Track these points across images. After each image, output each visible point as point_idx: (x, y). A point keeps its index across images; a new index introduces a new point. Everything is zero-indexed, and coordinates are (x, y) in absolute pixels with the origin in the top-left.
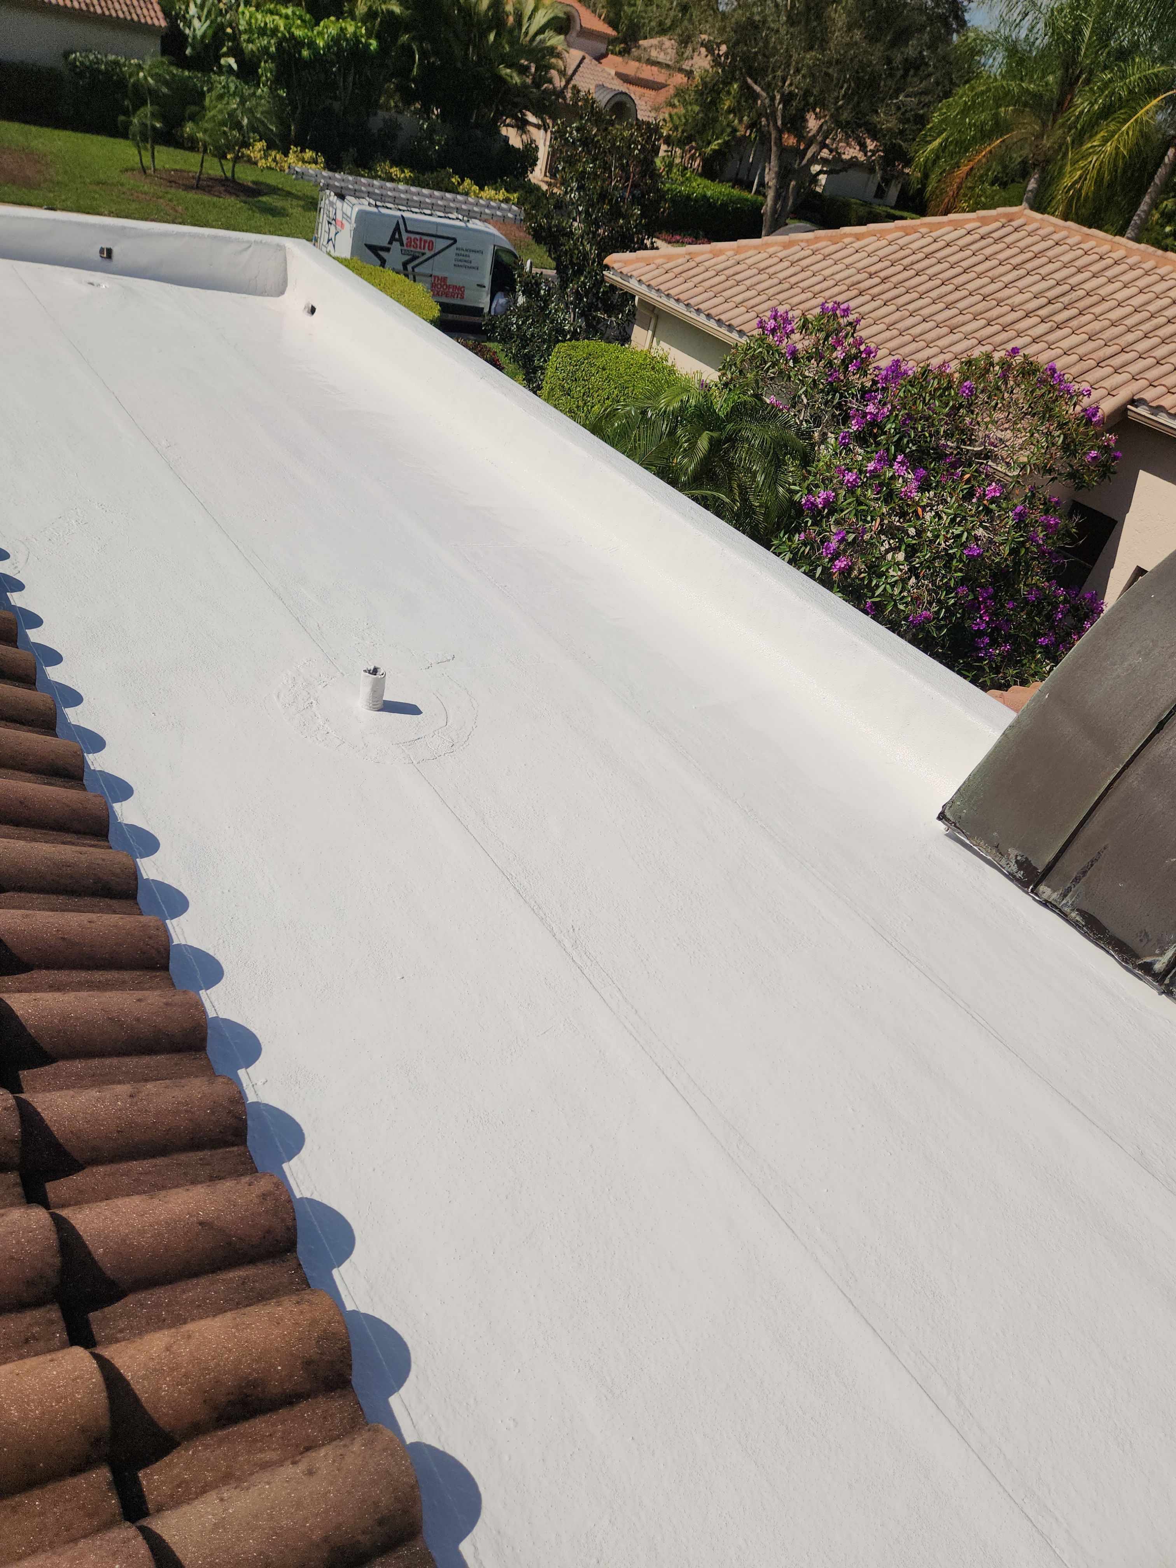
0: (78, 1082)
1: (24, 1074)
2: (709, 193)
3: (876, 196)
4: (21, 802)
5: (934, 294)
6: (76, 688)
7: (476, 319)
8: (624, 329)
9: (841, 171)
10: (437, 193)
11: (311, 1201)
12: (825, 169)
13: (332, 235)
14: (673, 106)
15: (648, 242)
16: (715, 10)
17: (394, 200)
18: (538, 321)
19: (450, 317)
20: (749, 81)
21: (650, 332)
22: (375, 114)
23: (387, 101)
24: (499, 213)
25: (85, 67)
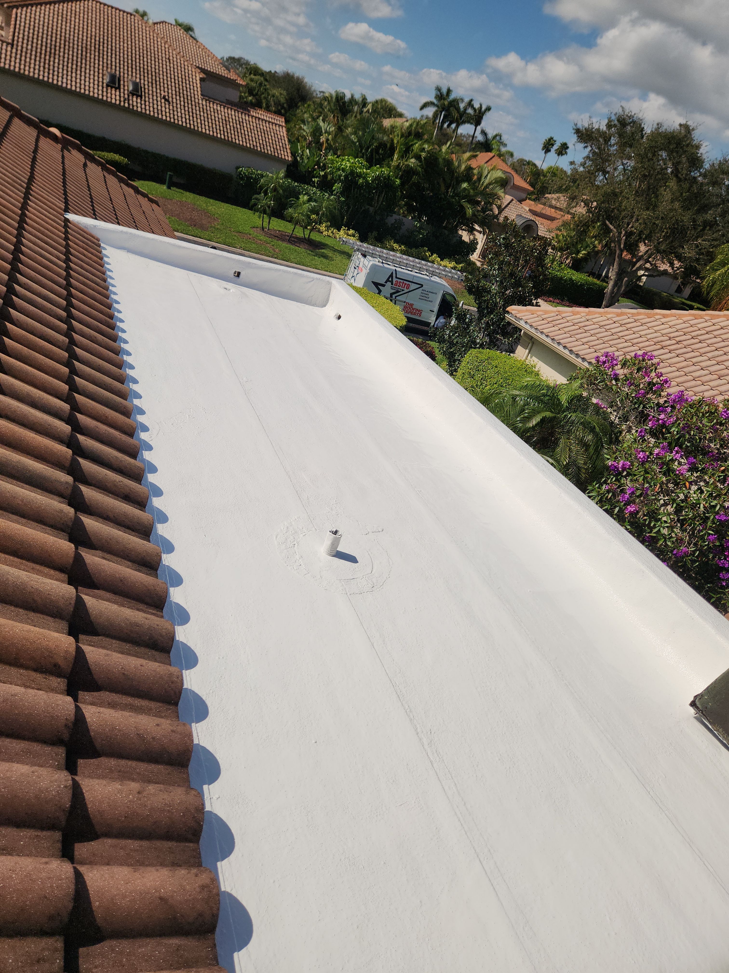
0: (108, 775)
2: (574, 278)
3: (676, 291)
4: (121, 581)
5: (710, 355)
6: (166, 513)
7: (426, 328)
8: (512, 346)
9: (656, 276)
10: (417, 260)
11: (230, 895)
12: (646, 273)
13: (355, 274)
14: (560, 230)
15: (534, 302)
16: (593, 184)
17: (393, 261)
18: (462, 336)
19: (411, 325)
20: (607, 222)
21: (527, 351)
22: (391, 216)
23: (399, 210)
24: (449, 275)
25: (245, 175)
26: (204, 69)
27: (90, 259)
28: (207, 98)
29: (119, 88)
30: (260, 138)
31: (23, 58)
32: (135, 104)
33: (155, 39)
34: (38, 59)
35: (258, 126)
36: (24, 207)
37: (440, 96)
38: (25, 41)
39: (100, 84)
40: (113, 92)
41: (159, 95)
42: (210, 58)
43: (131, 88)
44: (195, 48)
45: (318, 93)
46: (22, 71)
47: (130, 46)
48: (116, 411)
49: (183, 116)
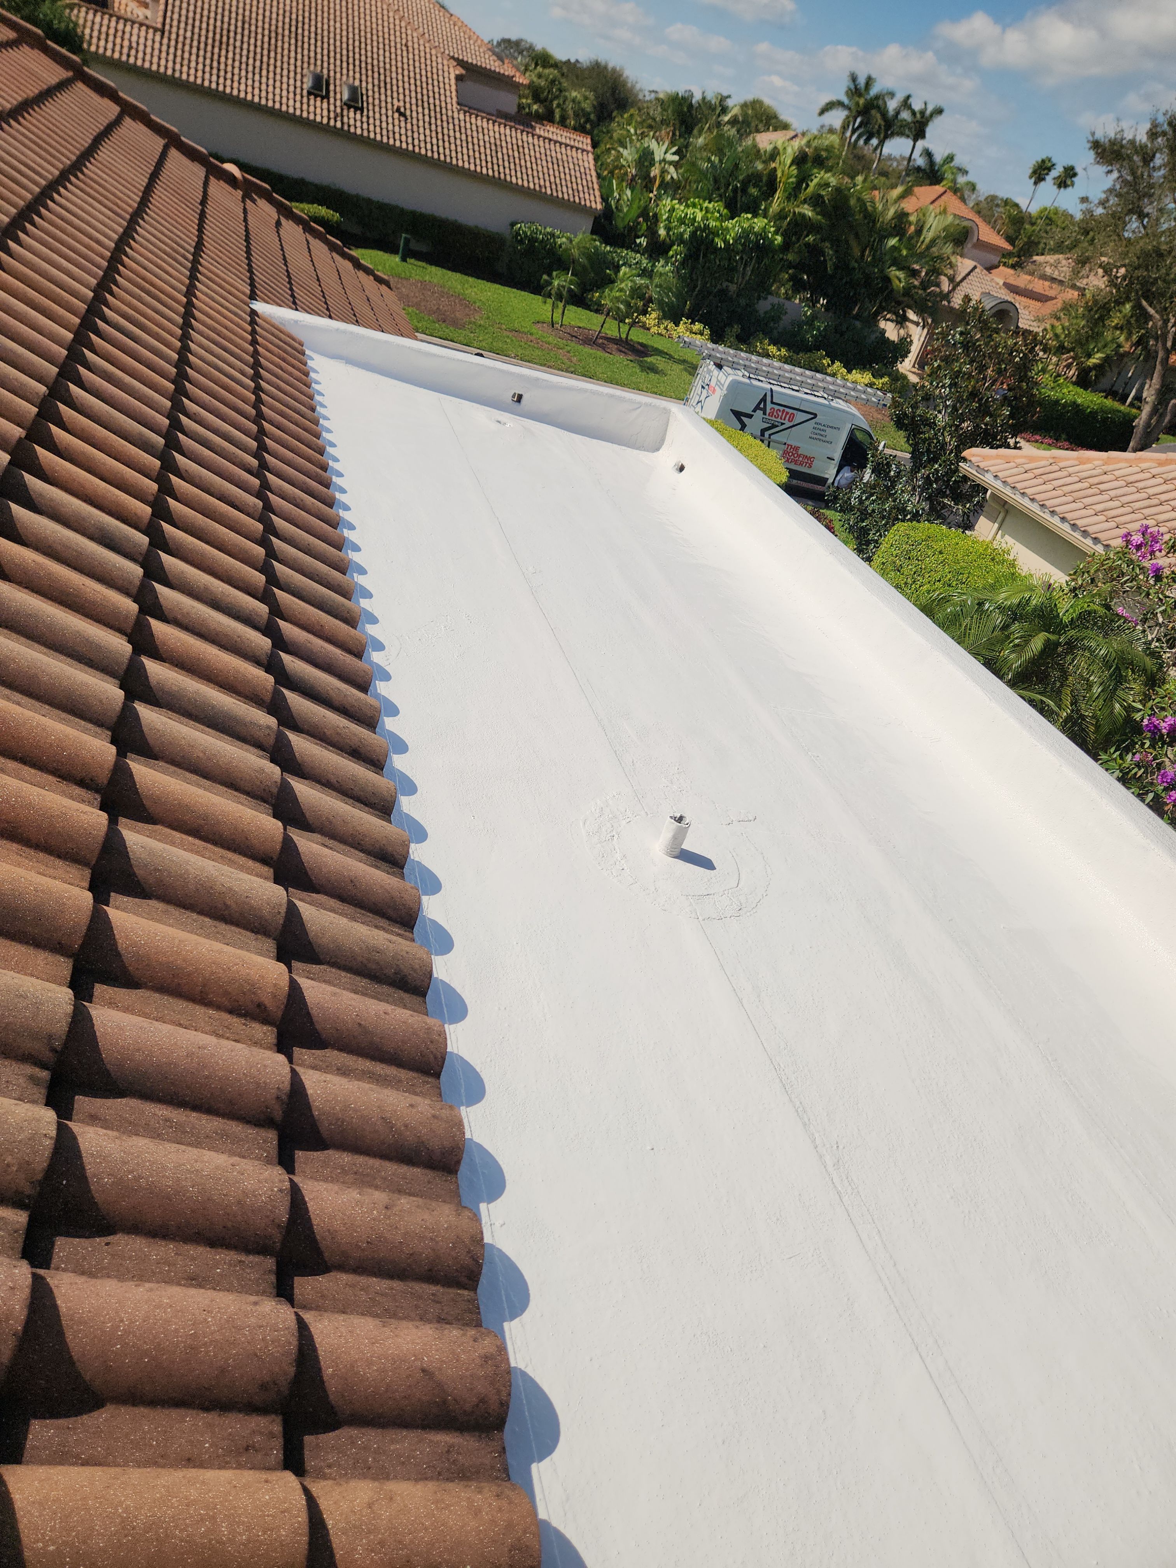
0: (340, 1177)
1: (299, 1154)
2: (1079, 401)
6: (413, 779)
7: (820, 488)
8: (968, 519)
10: (808, 373)
11: (524, 1374)
13: (703, 398)
14: (1059, 318)
15: (1011, 442)
16: (1122, 236)
17: (768, 375)
18: (881, 499)
19: (797, 481)
20: (1144, 303)
21: (996, 525)
22: (766, 299)
23: (779, 288)
24: (863, 396)
25: (526, 236)
26: (463, 60)
27: (291, 374)
28: (466, 109)
29: (327, 97)
30: (551, 172)
31: (179, 53)
32: (352, 122)
33: (385, 12)
34: (202, 53)
35: (548, 153)
36: (190, 292)
37: (855, 91)
38: (182, 25)
39: (298, 91)
40: (318, 103)
41: (389, 106)
42: (472, 42)
43: (346, 97)
44: (448, 25)
45: (647, 94)
46: (177, 75)
47: (344, 27)
48: (336, 617)
49: (428, 139)
